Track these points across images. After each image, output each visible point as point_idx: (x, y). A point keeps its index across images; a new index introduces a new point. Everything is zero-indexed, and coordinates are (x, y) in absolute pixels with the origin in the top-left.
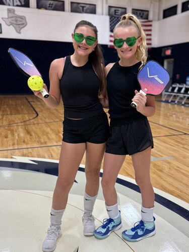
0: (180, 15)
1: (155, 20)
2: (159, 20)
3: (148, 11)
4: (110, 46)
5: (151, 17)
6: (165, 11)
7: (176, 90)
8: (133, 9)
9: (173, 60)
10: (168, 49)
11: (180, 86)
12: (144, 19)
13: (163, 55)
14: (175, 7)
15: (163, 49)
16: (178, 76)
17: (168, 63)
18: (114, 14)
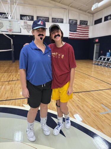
0: (103, 23)
1: (90, 25)
2: (92, 25)
3: (87, 21)
4: (70, 38)
5: (88, 24)
6: (95, 21)
7: (102, 59)
8: (80, 21)
9: (99, 44)
10: (97, 39)
11: (105, 57)
12: (85, 25)
13: (94, 42)
14: (101, 19)
15: (94, 39)
16: (102, 52)
17: (97, 45)
18: (71, 23)
